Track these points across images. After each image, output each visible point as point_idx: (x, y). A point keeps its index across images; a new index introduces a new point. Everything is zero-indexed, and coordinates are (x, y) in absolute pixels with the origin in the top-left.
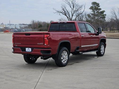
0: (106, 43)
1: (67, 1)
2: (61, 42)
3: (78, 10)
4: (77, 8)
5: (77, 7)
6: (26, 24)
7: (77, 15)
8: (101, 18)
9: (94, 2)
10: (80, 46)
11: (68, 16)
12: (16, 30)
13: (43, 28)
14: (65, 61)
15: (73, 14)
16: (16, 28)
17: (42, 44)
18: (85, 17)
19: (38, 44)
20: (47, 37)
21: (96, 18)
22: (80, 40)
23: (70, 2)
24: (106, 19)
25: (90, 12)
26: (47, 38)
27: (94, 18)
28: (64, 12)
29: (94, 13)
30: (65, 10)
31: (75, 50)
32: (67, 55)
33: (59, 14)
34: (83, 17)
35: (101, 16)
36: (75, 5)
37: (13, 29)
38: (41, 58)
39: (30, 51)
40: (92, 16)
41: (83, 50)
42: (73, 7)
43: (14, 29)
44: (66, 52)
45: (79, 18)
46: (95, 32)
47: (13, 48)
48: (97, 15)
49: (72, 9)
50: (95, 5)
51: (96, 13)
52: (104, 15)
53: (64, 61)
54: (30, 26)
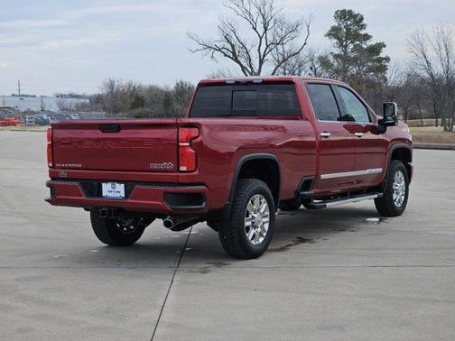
0: (412, 164)
1: (241, 5)
2: (243, 158)
3: (282, 39)
4: (280, 34)
5: (279, 30)
6: (81, 93)
7: (281, 59)
8: (370, 69)
9: (343, 11)
10: (317, 176)
11: (244, 64)
12: (45, 117)
13: (148, 110)
14: (257, 235)
15: (264, 56)
16: (43, 110)
17: (169, 165)
18: (311, 68)
19: (154, 166)
20: (190, 140)
21: (353, 70)
22: (315, 152)
23: (254, 11)
24: (388, 75)
25: (329, 47)
26: (190, 142)
27: (346, 72)
28: (229, 47)
29: (345, 52)
30: (234, 41)
31: (297, 193)
32: (267, 213)
33: (212, 57)
34: (300, 66)
35: (370, 64)
36: (273, 20)
37: (33, 113)
38: (167, 224)
39: (118, 195)
40: (336, 64)
41: (327, 190)
42: (266, 29)
43: (38, 113)
44: (264, 200)
45: (287, 72)
46: (370, 121)
47: (48, 185)
48: (355, 61)
49: (261, 38)
50: (349, 23)
51: (352, 52)
52: (380, 60)
53: (254, 236)
54: (97, 100)
